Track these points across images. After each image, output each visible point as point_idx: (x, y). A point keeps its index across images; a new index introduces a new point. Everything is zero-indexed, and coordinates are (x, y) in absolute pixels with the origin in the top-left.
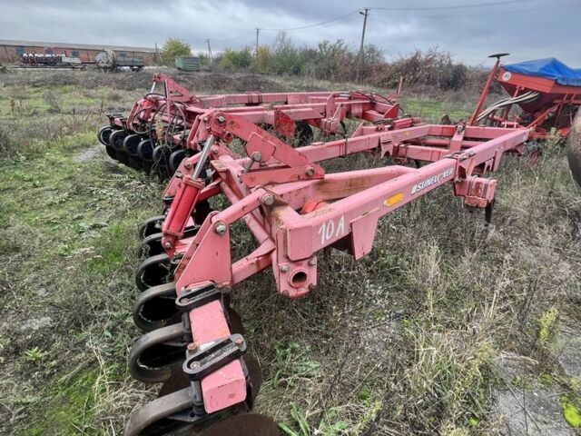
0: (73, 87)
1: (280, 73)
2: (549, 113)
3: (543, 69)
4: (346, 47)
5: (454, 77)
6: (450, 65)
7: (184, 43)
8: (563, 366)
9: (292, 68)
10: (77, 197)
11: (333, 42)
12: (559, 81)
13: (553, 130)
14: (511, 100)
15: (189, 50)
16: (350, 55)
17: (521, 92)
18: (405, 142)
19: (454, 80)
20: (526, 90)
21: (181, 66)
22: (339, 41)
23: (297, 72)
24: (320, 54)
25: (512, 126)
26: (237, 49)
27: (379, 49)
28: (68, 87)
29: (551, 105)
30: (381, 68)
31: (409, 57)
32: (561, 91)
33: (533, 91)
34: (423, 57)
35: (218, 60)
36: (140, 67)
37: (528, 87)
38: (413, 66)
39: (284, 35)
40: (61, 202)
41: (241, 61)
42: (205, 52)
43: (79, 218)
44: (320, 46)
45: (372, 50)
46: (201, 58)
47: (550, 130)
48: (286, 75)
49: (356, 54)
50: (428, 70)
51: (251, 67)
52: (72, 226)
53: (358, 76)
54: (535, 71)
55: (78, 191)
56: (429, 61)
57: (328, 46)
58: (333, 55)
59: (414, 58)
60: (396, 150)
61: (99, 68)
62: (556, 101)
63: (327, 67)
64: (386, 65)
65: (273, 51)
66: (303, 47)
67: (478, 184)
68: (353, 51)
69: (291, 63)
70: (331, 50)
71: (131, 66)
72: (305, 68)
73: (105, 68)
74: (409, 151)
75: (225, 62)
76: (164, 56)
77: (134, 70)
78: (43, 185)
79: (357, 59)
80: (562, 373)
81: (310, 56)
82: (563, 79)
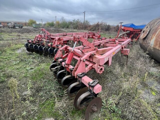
0: (4, 33)
1: (63, 28)
2: (132, 35)
3: (130, 26)
4: (80, 21)
5: (108, 28)
6: (106, 25)
7: (34, 20)
8: (149, 85)
9: (66, 26)
10: (22, 62)
11: (76, 20)
12: (134, 28)
13: (134, 39)
14: (124, 33)
15: (36, 22)
16: (81, 23)
17: (126, 31)
18: (105, 43)
19: (108, 29)
20: (127, 30)
21: (35, 26)
22: (78, 19)
23: (68, 27)
24: (74, 23)
25: (127, 38)
26: (50, 22)
27: (88, 21)
28: (3, 33)
29: (133, 33)
30: (90, 26)
31: (96, 23)
32: (134, 30)
33: (129, 31)
34: (100, 23)
35: (45, 25)
36: (22, 27)
37: (128, 30)
38: (98, 25)
39: (63, 18)
40: (18, 63)
41: (52, 25)
42: (41, 23)
43: (25, 67)
44: (73, 21)
45: (87, 22)
46: (40, 24)
47: (133, 39)
48: (65, 28)
49: (83, 23)
50: (101, 26)
51: (54, 26)
52: (24, 69)
53: (84, 28)
54: (129, 26)
55: (22, 60)
56: (101, 24)
57: (75, 21)
58: (77, 23)
59: (98, 23)
60: (104, 45)
61: (9, 27)
62: (134, 33)
63: (75, 26)
64: (91, 25)
65: (60, 22)
66: (69, 21)
67: (126, 50)
68: (82, 22)
69: (66, 25)
70: (76, 22)
71: (19, 27)
72: (70, 26)
73: (11, 27)
74: (107, 45)
75: (47, 25)
76: (28, 24)
77: (20, 28)
78: (10, 60)
79: (83, 24)
80: (149, 87)
81: (71, 23)
82: (135, 28)
